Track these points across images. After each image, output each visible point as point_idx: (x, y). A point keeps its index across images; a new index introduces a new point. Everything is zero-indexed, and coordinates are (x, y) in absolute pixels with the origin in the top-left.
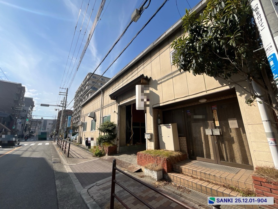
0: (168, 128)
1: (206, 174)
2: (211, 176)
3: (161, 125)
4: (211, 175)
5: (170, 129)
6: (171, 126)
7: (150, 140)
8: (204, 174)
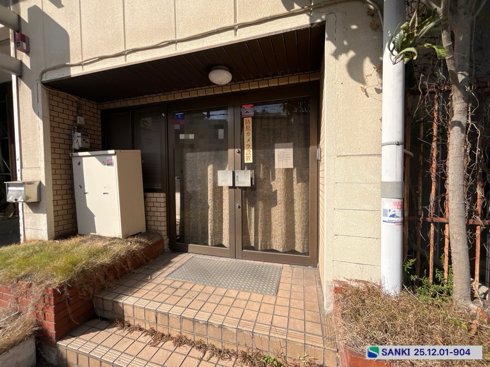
0: (104, 163)
1: (197, 323)
2: (210, 327)
3: (80, 154)
4: (212, 324)
5: (110, 167)
6: (114, 158)
7: (35, 206)
8: (192, 323)
